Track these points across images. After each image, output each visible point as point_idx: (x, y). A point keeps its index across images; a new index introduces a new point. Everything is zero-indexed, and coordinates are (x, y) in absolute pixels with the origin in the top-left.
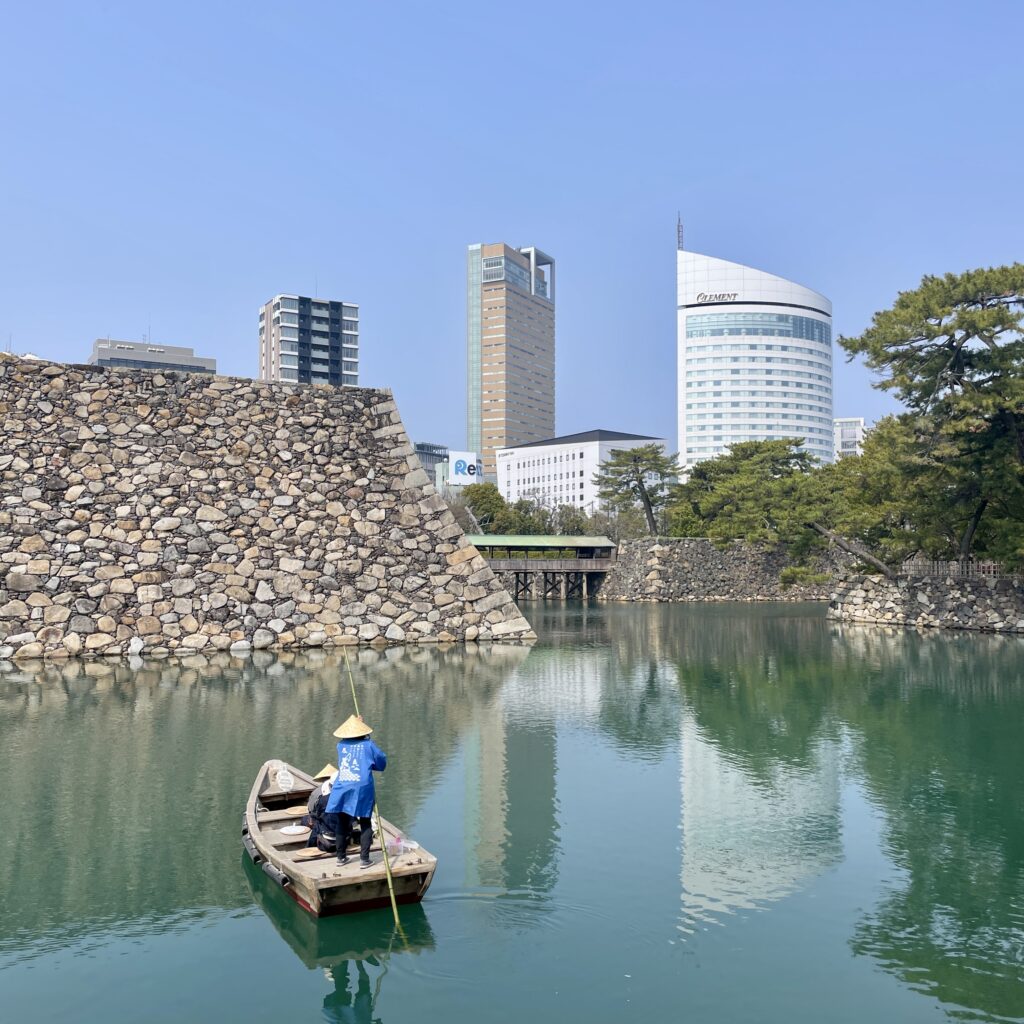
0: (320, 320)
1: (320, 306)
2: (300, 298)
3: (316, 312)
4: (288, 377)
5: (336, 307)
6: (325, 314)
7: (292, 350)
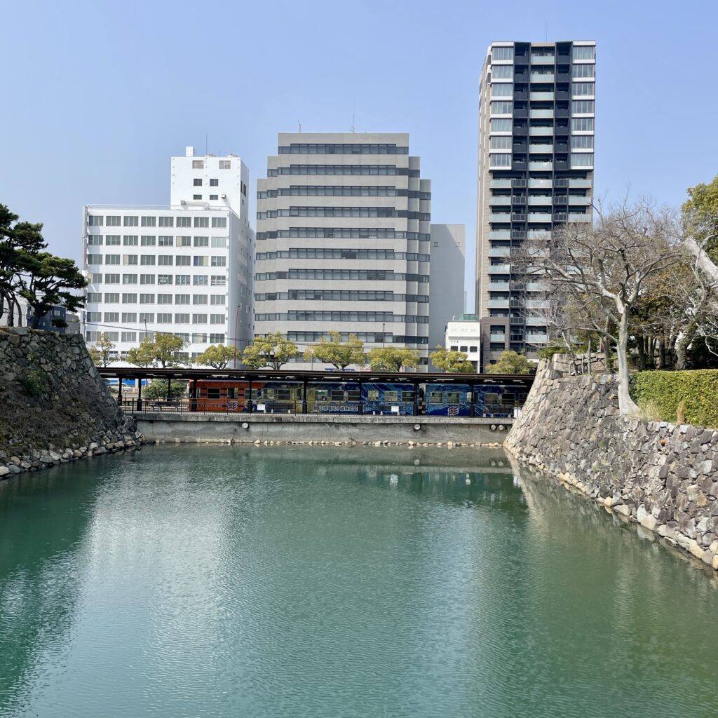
0: (542, 69)
1: (542, 50)
2: (517, 44)
3: (537, 60)
4: (499, 147)
5: (564, 49)
6: (550, 60)
7: (505, 112)
